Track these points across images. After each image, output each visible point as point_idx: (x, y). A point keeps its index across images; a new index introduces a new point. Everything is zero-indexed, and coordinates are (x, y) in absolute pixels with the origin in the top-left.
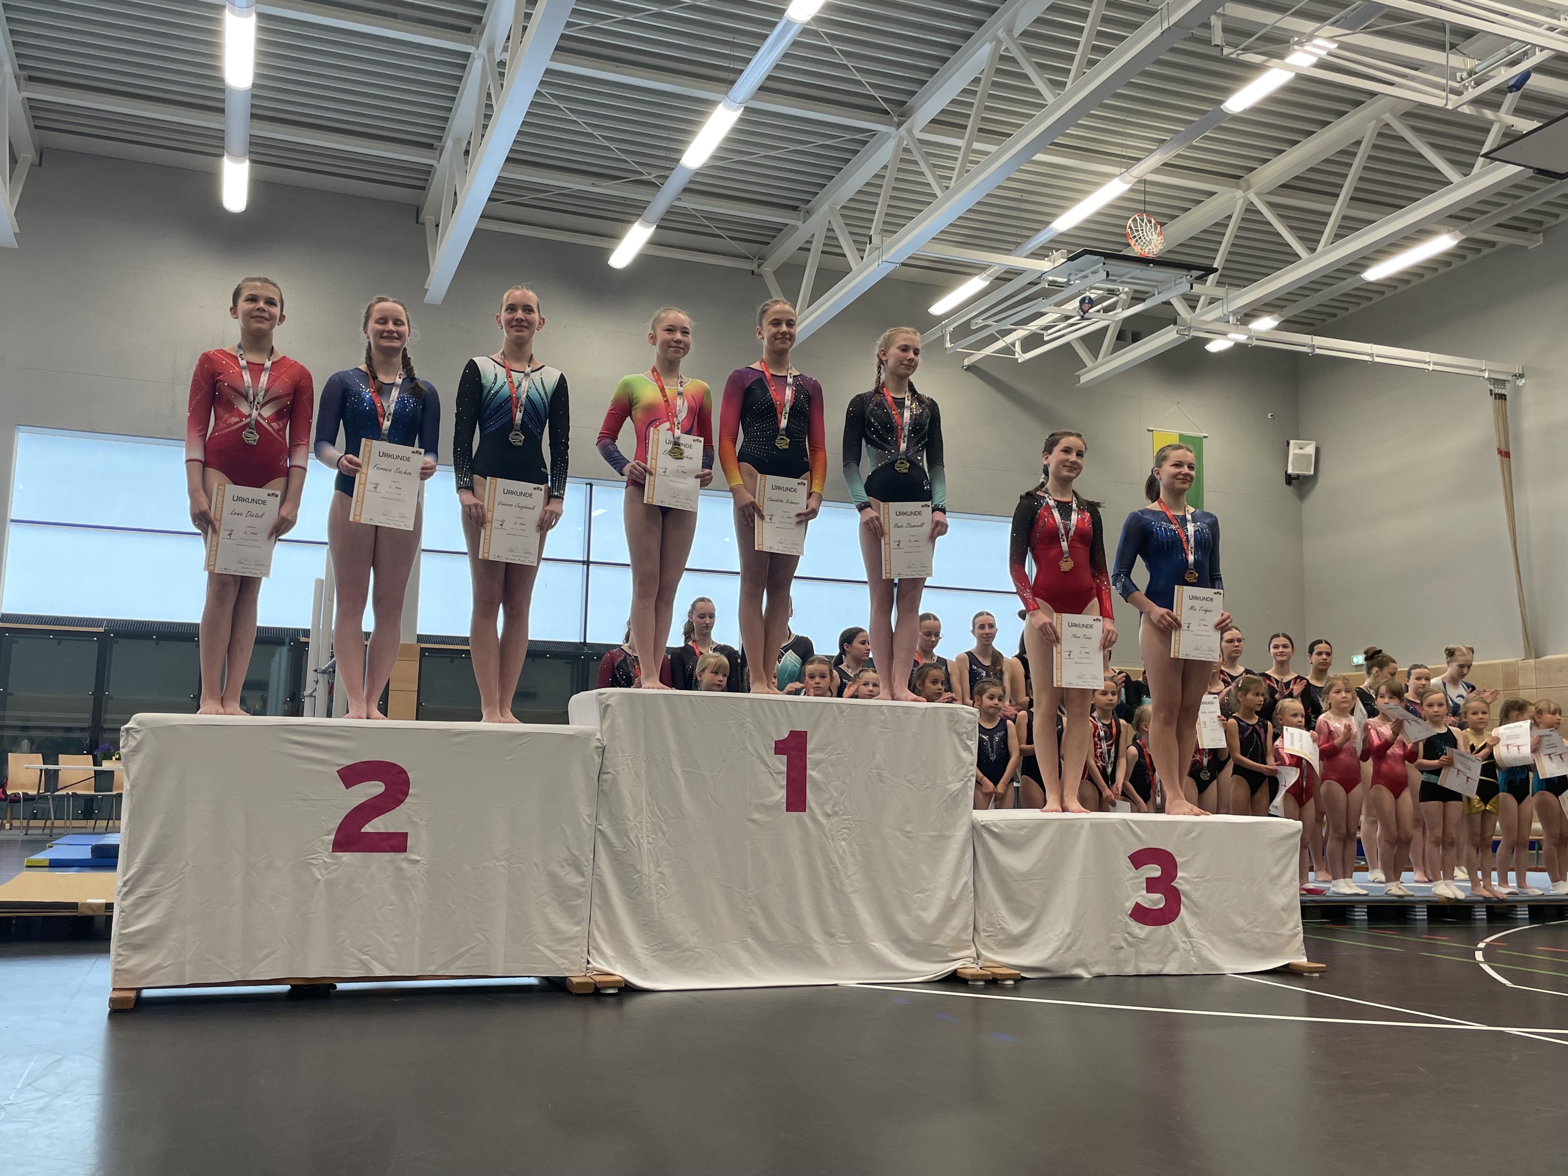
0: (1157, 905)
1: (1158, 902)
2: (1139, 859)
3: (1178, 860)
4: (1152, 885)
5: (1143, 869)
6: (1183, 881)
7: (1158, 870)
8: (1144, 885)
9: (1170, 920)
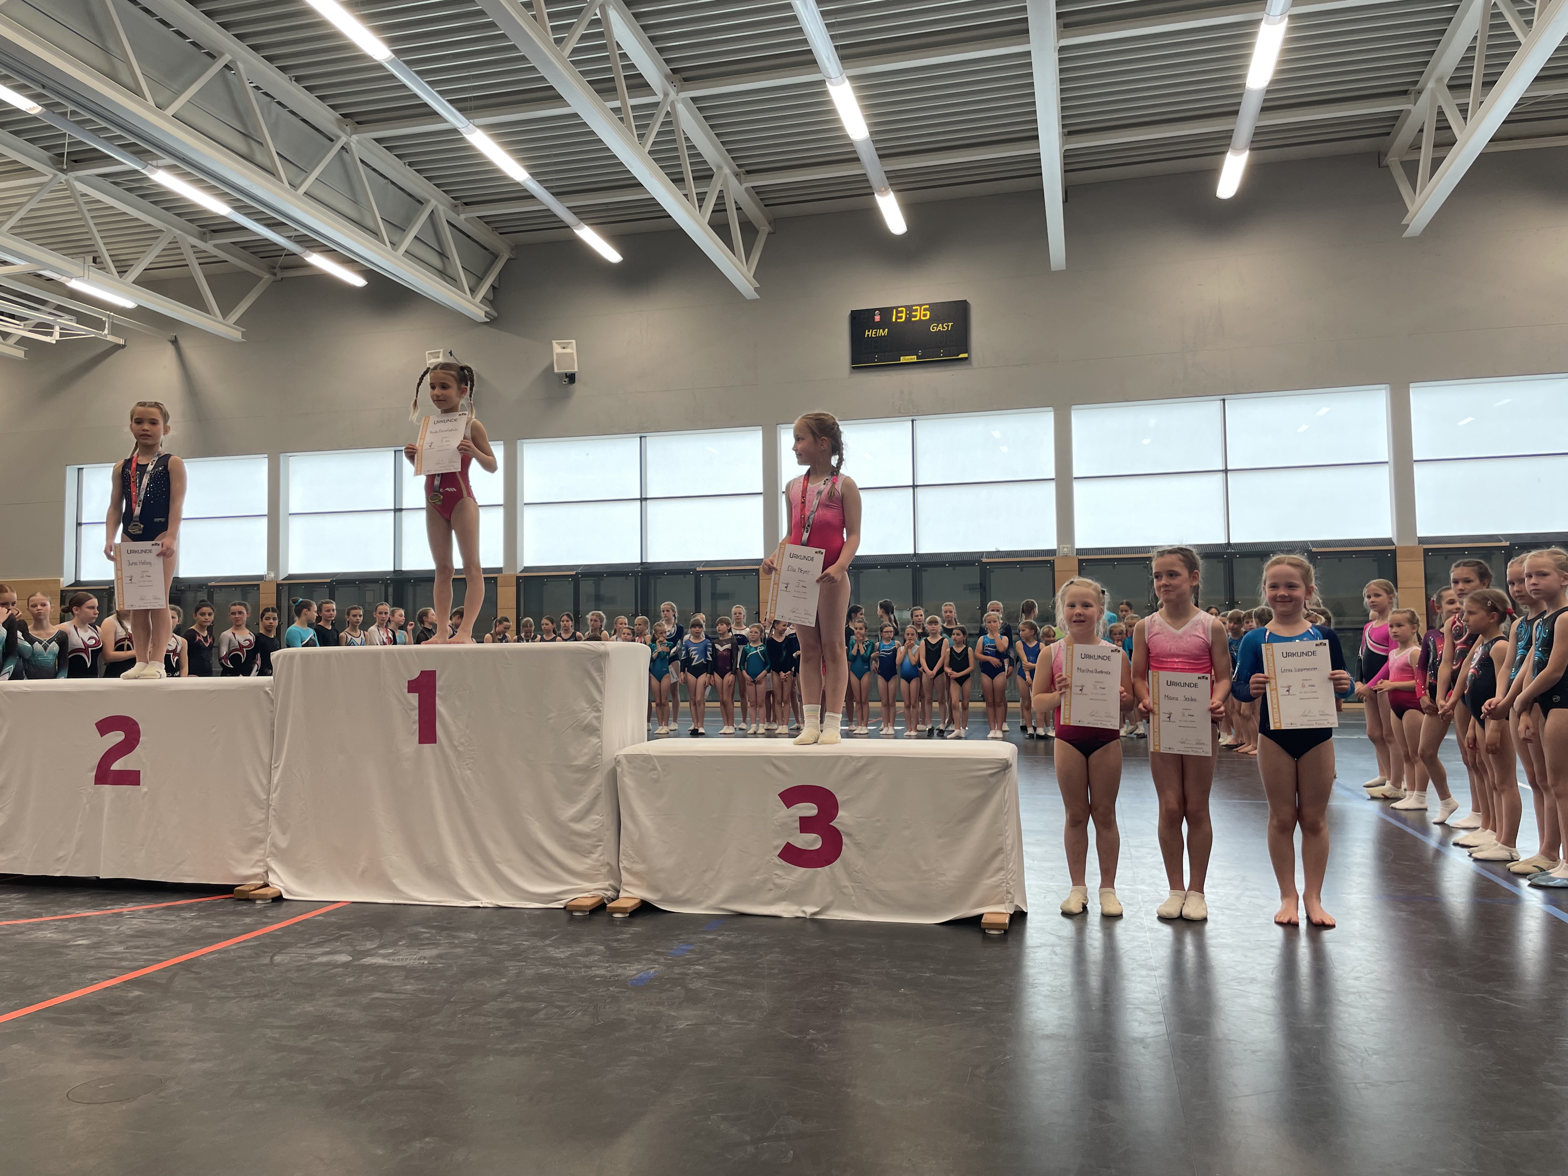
0: (812, 845)
1: (815, 841)
2: (791, 797)
3: (839, 798)
4: (806, 824)
5: (794, 808)
6: (843, 819)
7: (815, 809)
8: (797, 824)
9: (828, 862)
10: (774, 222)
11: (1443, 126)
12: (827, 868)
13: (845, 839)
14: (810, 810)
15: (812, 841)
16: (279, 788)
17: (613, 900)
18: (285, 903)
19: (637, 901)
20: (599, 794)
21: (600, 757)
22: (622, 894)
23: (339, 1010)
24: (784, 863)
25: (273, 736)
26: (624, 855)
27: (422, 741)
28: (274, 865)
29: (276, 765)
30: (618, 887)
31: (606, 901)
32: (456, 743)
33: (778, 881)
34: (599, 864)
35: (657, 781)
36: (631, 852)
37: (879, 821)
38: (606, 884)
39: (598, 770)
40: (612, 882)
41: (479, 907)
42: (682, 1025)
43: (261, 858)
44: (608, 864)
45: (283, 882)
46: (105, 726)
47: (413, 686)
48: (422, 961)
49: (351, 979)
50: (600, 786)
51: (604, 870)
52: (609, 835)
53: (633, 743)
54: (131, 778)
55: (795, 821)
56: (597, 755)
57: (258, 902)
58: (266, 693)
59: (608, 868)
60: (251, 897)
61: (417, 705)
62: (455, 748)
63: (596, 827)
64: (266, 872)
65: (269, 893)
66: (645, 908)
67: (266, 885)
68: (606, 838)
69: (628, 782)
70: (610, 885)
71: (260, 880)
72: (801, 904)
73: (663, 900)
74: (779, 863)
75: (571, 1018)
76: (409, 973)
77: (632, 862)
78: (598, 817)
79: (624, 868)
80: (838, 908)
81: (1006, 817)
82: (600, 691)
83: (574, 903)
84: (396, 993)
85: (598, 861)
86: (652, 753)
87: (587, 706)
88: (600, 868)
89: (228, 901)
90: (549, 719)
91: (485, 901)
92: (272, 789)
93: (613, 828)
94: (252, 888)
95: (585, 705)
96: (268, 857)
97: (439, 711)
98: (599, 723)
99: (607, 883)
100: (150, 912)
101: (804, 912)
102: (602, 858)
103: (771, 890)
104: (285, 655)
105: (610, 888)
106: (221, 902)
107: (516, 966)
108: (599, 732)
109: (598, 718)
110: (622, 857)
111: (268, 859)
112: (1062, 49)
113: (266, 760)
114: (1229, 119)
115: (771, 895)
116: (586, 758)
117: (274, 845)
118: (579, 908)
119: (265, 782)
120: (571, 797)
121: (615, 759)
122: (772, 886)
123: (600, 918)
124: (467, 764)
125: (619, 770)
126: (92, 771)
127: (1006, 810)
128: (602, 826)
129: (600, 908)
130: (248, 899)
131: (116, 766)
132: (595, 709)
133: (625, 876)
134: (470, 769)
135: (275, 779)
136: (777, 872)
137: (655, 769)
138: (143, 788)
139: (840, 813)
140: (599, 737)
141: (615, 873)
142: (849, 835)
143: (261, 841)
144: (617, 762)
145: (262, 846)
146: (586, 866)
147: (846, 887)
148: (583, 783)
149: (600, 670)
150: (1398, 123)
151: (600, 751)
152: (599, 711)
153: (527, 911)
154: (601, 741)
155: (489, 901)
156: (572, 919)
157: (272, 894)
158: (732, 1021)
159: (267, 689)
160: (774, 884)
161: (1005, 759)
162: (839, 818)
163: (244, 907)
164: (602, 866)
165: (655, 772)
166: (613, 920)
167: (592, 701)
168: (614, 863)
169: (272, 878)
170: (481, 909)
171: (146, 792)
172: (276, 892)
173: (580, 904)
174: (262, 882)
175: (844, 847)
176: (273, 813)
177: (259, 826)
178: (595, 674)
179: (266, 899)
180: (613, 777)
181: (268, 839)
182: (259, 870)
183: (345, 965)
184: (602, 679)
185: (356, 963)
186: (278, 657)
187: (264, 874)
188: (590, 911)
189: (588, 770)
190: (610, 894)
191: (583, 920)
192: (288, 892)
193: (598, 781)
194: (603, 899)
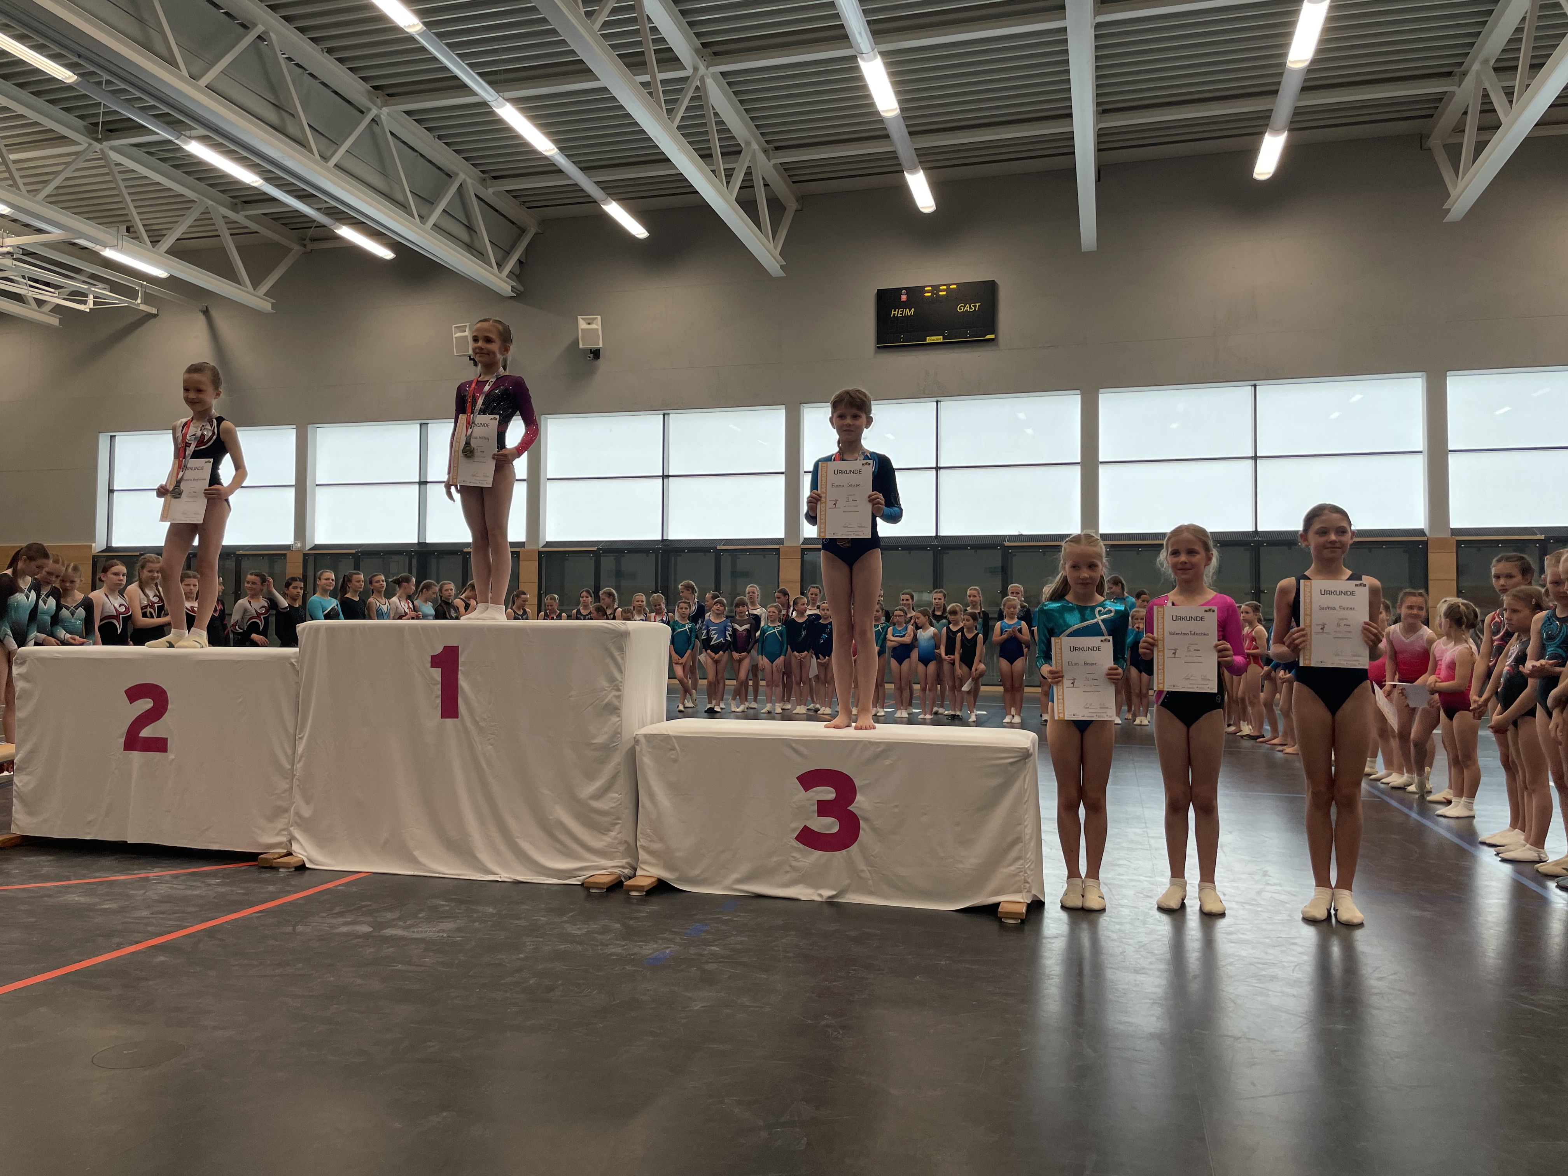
0: (830, 829)
1: (832, 825)
2: (809, 780)
3: (858, 782)
4: (824, 808)
5: (814, 791)
6: (861, 803)
7: (833, 793)
8: (815, 808)
9: (846, 846)
10: (802, 199)
11: (1488, 109)
12: (844, 852)
13: (862, 824)
14: (828, 793)
15: (829, 825)
16: (303, 759)
17: (630, 878)
18: (308, 872)
19: (653, 880)
20: (618, 773)
21: (620, 736)
22: (639, 872)
23: (359, 981)
24: (801, 846)
25: (299, 707)
26: (641, 834)
27: (444, 716)
28: (297, 834)
29: (300, 736)
30: (635, 865)
31: (623, 879)
32: (477, 719)
33: (794, 863)
34: (616, 841)
35: (675, 761)
36: (648, 831)
37: (897, 806)
38: (623, 862)
39: (618, 749)
40: (628, 860)
41: (497, 881)
42: (697, 1006)
43: (285, 827)
44: (626, 842)
45: (306, 851)
46: (134, 693)
47: (436, 661)
48: (441, 934)
49: (372, 950)
50: (619, 765)
51: (622, 848)
52: (627, 814)
53: (652, 723)
54: (159, 745)
55: (813, 805)
56: (616, 734)
57: (281, 870)
58: (292, 664)
59: (625, 846)
60: (274, 865)
61: (439, 679)
62: (476, 723)
63: (613, 805)
64: (290, 841)
65: (292, 861)
66: (662, 888)
67: (289, 854)
68: (624, 816)
69: (647, 761)
70: (627, 863)
71: (284, 848)
72: (817, 886)
73: (680, 880)
74: (796, 846)
75: (586, 996)
76: (428, 944)
77: (650, 841)
78: (617, 795)
79: (642, 846)
80: (855, 891)
81: (1025, 806)
82: (621, 671)
83: (591, 880)
84: (416, 965)
85: (615, 838)
86: (671, 733)
87: (607, 685)
88: (618, 846)
89: (253, 868)
90: (570, 697)
91: (504, 876)
92: (296, 760)
93: (631, 806)
94: (276, 856)
95: (604, 683)
96: (292, 826)
97: (461, 686)
98: (619, 702)
99: (625, 861)
100: (175, 877)
101: (821, 895)
102: (619, 836)
103: (788, 872)
104: (311, 627)
105: (627, 866)
106: (246, 869)
107: (534, 942)
108: (619, 711)
109: (618, 697)
110: (639, 835)
111: (291, 829)
112: (1098, 26)
113: (291, 731)
114: (1268, 99)
115: (787, 878)
116: (605, 737)
117: (297, 814)
118: (597, 886)
119: (289, 752)
120: (591, 776)
121: (635, 738)
122: (788, 869)
123: (617, 896)
124: (488, 740)
125: (638, 749)
126: (121, 737)
127: (1025, 800)
128: (620, 804)
129: (617, 886)
130: (272, 867)
131: (145, 733)
132: (615, 688)
133: (642, 855)
134: (492, 744)
135: (300, 750)
136: (794, 854)
137: (674, 749)
138: (170, 755)
139: (859, 797)
140: (619, 716)
141: (632, 851)
142: (867, 820)
143: (286, 810)
144: (637, 741)
145: (286, 815)
146: (604, 844)
147: (863, 871)
148: (603, 761)
149: (621, 649)
150: (1441, 105)
151: (619, 730)
152: (619, 690)
153: (545, 887)
154: (621, 720)
155: (508, 876)
156: (589, 895)
157: (294, 863)
158: (747, 1004)
159: (293, 661)
160: (791, 866)
161: (1026, 749)
162: (856, 803)
163: (267, 875)
164: (618, 844)
165: (674, 752)
166: (629, 899)
167: (612, 680)
168: (631, 841)
169: (295, 847)
170: (498, 884)
171: (173, 760)
172: (300, 861)
173: (597, 881)
174: (285, 851)
175: (861, 831)
176: (298, 783)
177: (283, 795)
178: (616, 654)
179: (289, 868)
180: (632, 756)
181: (292, 809)
182: (284, 839)
183: (366, 936)
184: (622, 658)
185: (377, 934)
186: (304, 629)
187: (288, 843)
188: (607, 888)
189: (607, 749)
190: (626, 871)
191: (600, 896)
192: (311, 861)
193: (617, 759)
194: (620, 876)
